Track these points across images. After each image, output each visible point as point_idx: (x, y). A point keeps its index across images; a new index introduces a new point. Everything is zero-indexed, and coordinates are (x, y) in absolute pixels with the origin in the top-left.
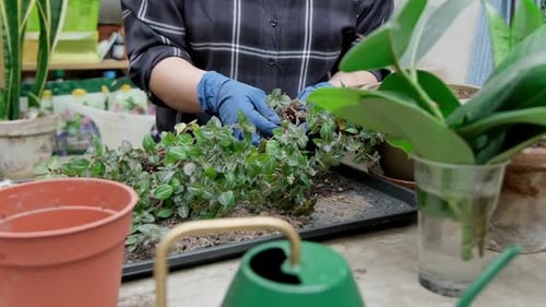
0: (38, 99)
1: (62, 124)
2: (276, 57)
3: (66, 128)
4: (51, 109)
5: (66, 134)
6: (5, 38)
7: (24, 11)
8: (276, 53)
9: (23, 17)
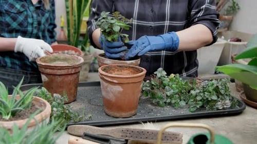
0: (85, 48)
1: (93, 58)
2: (153, 25)
3: (94, 60)
4: (89, 51)
5: (94, 63)
6: (75, 21)
7: (84, 10)
8: (152, 23)
9: (83, 12)
